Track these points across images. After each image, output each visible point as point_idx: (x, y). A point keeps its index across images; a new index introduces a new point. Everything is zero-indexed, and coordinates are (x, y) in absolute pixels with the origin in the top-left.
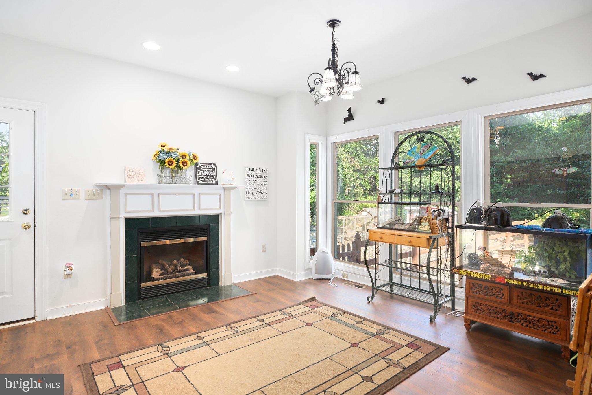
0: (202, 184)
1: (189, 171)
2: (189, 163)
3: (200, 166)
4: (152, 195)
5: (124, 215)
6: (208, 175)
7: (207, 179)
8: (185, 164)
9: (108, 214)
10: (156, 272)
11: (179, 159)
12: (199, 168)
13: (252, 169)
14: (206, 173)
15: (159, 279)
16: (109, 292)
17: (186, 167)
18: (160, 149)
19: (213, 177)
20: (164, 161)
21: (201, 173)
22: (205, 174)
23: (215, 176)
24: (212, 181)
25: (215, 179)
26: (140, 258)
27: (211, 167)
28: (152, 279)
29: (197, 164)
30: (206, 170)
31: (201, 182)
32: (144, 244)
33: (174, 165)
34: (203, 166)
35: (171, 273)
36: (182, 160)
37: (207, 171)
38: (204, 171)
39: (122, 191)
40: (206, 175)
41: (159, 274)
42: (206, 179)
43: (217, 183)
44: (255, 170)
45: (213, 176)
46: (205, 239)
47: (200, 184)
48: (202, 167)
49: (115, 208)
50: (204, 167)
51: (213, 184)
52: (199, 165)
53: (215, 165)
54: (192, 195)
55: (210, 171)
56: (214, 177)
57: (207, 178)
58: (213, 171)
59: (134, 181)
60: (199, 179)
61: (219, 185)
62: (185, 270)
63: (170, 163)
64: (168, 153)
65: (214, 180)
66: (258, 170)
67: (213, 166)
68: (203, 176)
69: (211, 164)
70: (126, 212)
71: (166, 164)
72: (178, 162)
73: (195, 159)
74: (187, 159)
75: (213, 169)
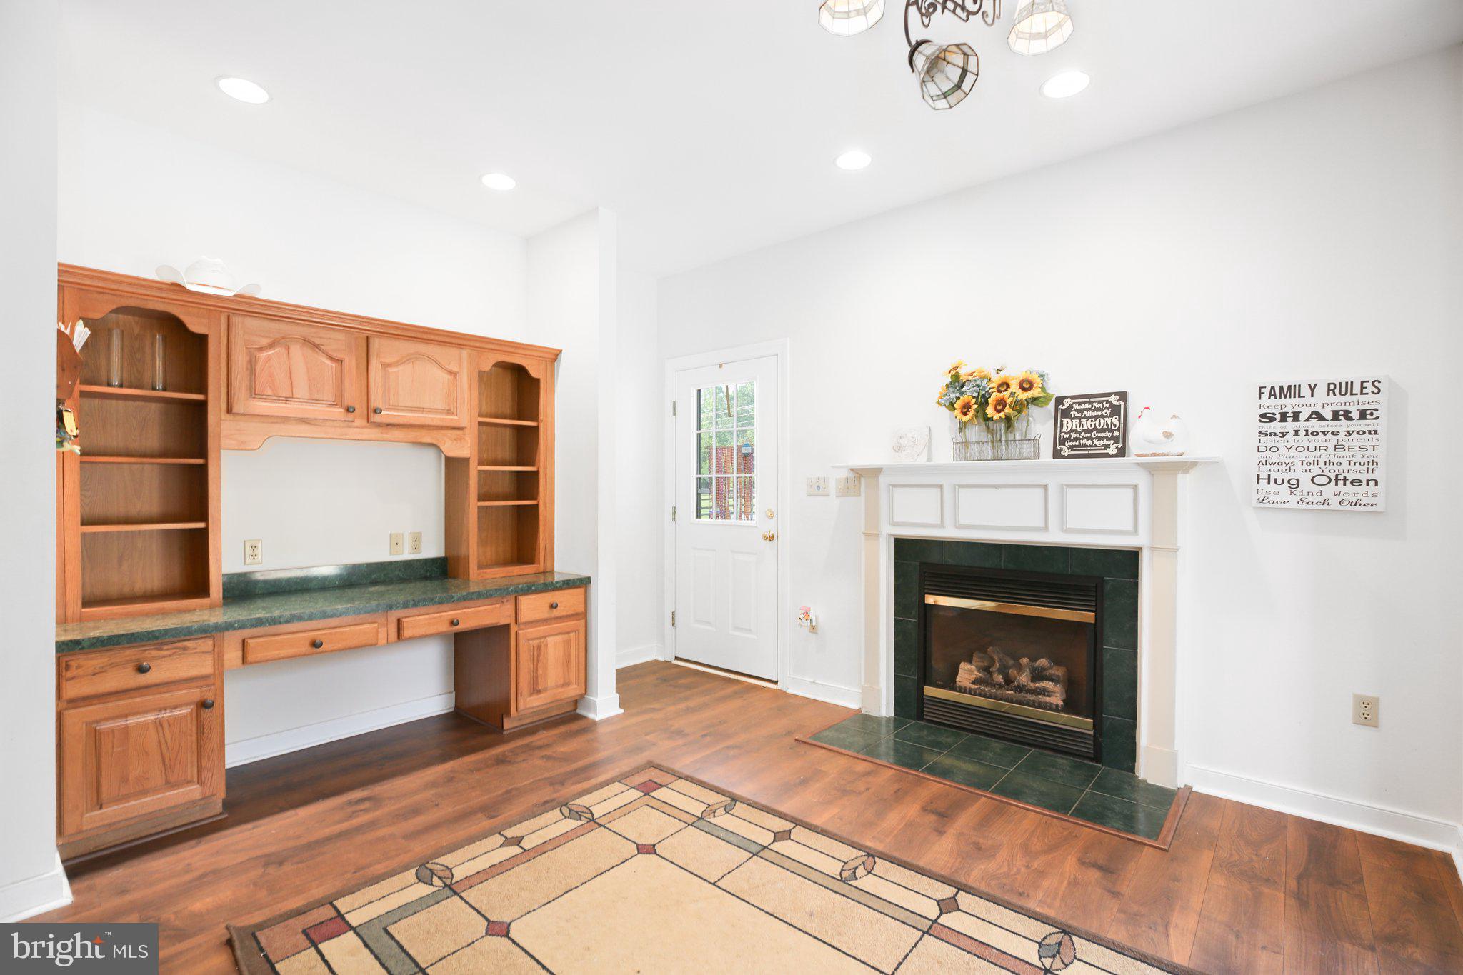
0: (1070, 456)
1: (1040, 425)
3: (1071, 406)
4: (943, 487)
5: (890, 530)
6: (1095, 429)
7: (1089, 442)
8: (1000, 405)
9: (861, 526)
10: (967, 673)
12: (1066, 413)
13: (1289, 392)
14: (1091, 424)
15: (976, 693)
17: (1002, 414)
18: (947, 377)
19: (1108, 434)
20: (952, 406)
21: (1068, 424)
22: (1085, 427)
23: (1118, 430)
24: (1107, 446)
25: (1116, 439)
26: (925, 631)
27: (1107, 405)
29: (1059, 401)
30: (1092, 414)
31: (1066, 452)
32: (930, 600)
34: (1080, 404)
35: (999, 686)
36: (994, 396)
37: (1092, 417)
38: (1080, 418)
39: (883, 480)
40: (1087, 431)
41: (975, 679)
42: (1082, 442)
43: (1122, 452)
44: (1305, 392)
45: (1110, 430)
46: (1090, 618)
47: (1064, 457)
48: (1076, 407)
49: (872, 514)
50: (1083, 407)
51: (1107, 455)
52: (1068, 402)
53: (1123, 396)
54: (1041, 490)
55: (1102, 416)
56: (1116, 433)
57: (1088, 439)
58: (1111, 416)
59: (905, 459)
60: (1063, 442)
61: (1130, 458)
63: (966, 410)
64: (962, 386)
65: (1112, 442)
66: (1321, 390)
67: (1114, 399)
68: (1076, 432)
69: (1109, 395)
70: (896, 525)
71: (958, 412)
72: (983, 403)
73: (1025, 390)
74: (1006, 394)
75: (1115, 412)
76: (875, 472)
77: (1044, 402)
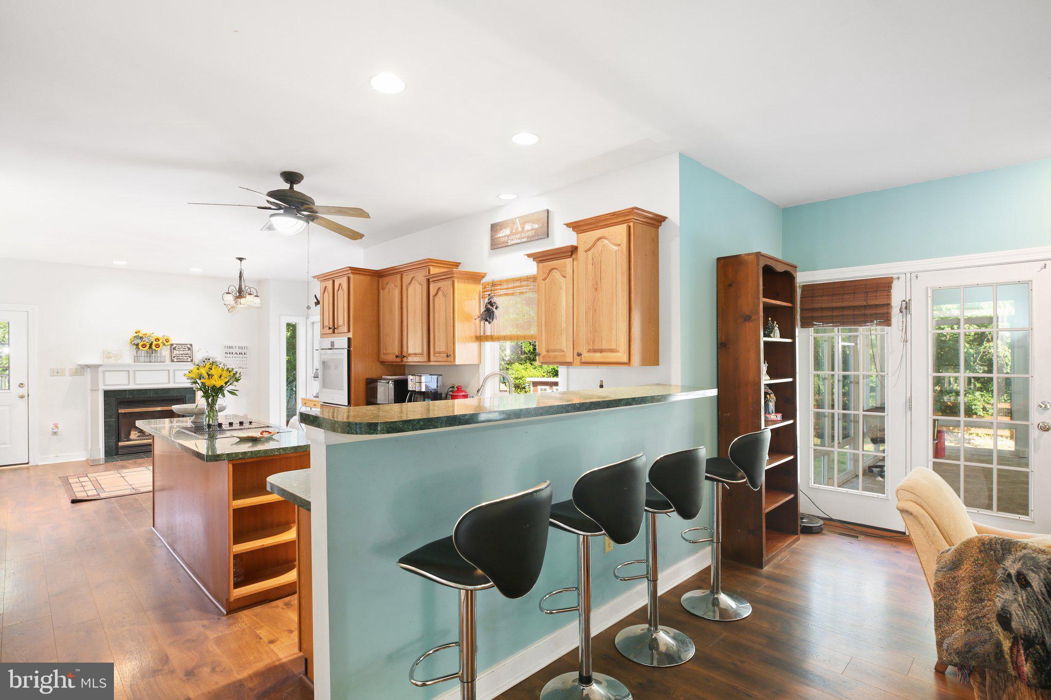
0: (177, 362)
1: (165, 352)
2: (161, 345)
4: (129, 371)
5: (102, 387)
6: (184, 354)
7: (182, 358)
8: (158, 346)
9: (89, 387)
10: (134, 435)
11: (152, 342)
12: (174, 349)
13: (231, 347)
14: (182, 352)
15: (136, 440)
16: (89, 448)
17: (159, 349)
18: (135, 335)
19: (188, 356)
20: (137, 345)
21: (175, 352)
22: (180, 353)
23: (190, 354)
24: (187, 359)
25: (190, 357)
26: (118, 422)
27: (187, 347)
28: (129, 440)
29: (172, 345)
30: (182, 349)
31: (175, 360)
32: (120, 411)
33: (147, 347)
36: (155, 343)
38: (179, 350)
39: (100, 369)
40: (182, 354)
41: (137, 436)
42: (180, 357)
43: (192, 361)
44: (234, 347)
45: (188, 354)
47: (175, 362)
48: (177, 347)
49: (95, 382)
50: (179, 347)
51: (188, 362)
52: (174, 346)
53: (191, 345)
54: (167, 372)
55: (186, 350)
57: (182, 356)
59: (112, 361)
60: (174, 357)
63: (144, 346)
64: (141, 338)
66: (237, 348)
67: (189, 346)
68: (178, 354)
69: (187, 344)
70: (105, 385)
71: (140, 347)
72: (151, 345)
73: (167, 342)
74: (160, 342)
75: (189, 349)
76: (97, 367)
77: (168, 345)
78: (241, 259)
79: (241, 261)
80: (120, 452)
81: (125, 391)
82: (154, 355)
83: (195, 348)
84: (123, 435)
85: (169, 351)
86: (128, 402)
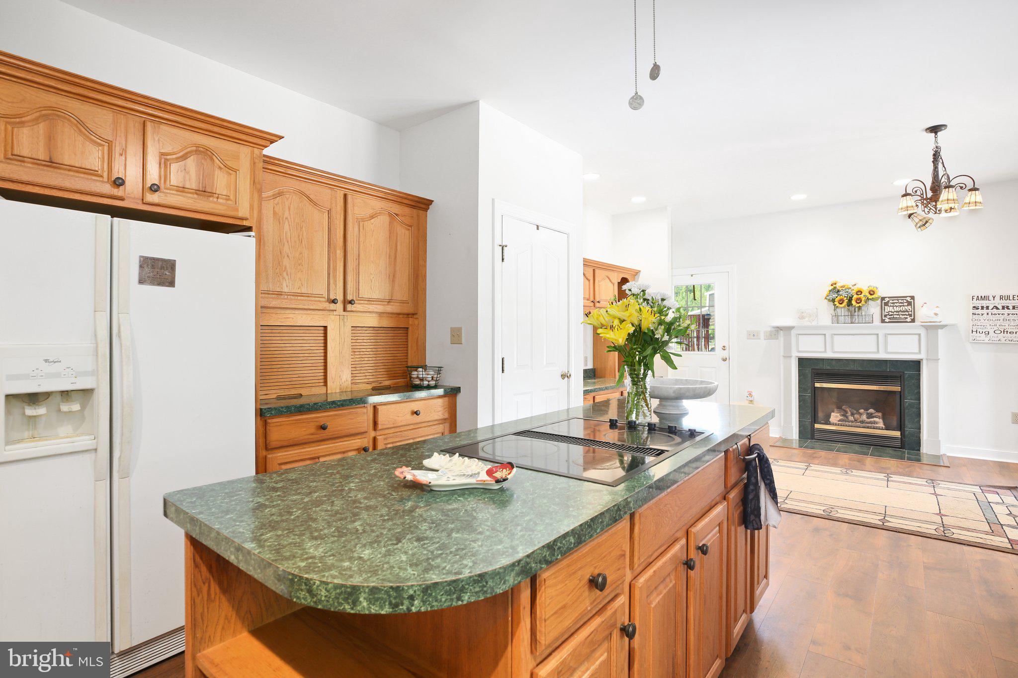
0: (889, 322)
1: (874, 309)
2: (863, 299)
3: (888, 301)
4: (825, 335)
5: (796, 354)
6: (900, 311)
7: (898, 316)
8: (859, 301)
9: (782, 354)
10: (835, 417)
11: (853, 296)
12: (886, 304)
13: (986, 298)
14: (899, 309)
15: (839, 425)
16: (782, 425)
17: (862, 305)
18: (831, 287)
19: (907, 313)
20: (833, 300)
21: (888, 309)
22: (896, 310)
23: (911, 311)
24: (907, 318)
25: (910, 315)
26: (815, 398)
27: (906, 301)
29: (883, 299)
30: (898, 304)
31: (887, 320)
32: (817, 385)
33: (846, 303)
34: (893, 300)
35: (852, 422)
36: (855, 297)
37: (899, 306)
38: (893, 306)
39: (793, 332)
40: (897, 312)
41: (838, 419)
42: (895, 316)
43: (913, 321)
44: (991, 299)
45: (908, 312)
46: (898, 389)
47: (886, 322)
48: (891, 301)
49: (788, 347)
50: (894, 301)
51: (907, 322)
52: (887, 300)
53: (913, 298)
54: (875, 336)
55: (903, 306)
56: (910, 313)
57: (897, 315)
58: (908, 305)
59: (806, 322)
60: (885, 316)
61: (917, 323)
62: (870, 423)
63: (842, 302)
64: (839, 291)
65: (908, 316)
66: (998, 298)
67: (909, 299)
68: (892, 312)
69: (906, 297)
70: (799, 352)
71: (837, 303)
72: (850, 300)
73: (871, 294)
74: (862, 296)
75: (909, 304)
76: (789, 329)
77: (876, 299)
78: (935, 130)
79: (936, 133)
80: (817, 435)
81: (822, 360)
82: (856, 314)
83: (918, 302)
84: (821, 415)
85: (879, 307)
86: (827, 374)
